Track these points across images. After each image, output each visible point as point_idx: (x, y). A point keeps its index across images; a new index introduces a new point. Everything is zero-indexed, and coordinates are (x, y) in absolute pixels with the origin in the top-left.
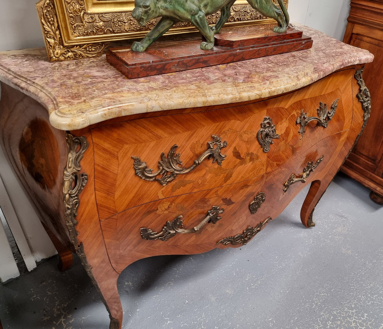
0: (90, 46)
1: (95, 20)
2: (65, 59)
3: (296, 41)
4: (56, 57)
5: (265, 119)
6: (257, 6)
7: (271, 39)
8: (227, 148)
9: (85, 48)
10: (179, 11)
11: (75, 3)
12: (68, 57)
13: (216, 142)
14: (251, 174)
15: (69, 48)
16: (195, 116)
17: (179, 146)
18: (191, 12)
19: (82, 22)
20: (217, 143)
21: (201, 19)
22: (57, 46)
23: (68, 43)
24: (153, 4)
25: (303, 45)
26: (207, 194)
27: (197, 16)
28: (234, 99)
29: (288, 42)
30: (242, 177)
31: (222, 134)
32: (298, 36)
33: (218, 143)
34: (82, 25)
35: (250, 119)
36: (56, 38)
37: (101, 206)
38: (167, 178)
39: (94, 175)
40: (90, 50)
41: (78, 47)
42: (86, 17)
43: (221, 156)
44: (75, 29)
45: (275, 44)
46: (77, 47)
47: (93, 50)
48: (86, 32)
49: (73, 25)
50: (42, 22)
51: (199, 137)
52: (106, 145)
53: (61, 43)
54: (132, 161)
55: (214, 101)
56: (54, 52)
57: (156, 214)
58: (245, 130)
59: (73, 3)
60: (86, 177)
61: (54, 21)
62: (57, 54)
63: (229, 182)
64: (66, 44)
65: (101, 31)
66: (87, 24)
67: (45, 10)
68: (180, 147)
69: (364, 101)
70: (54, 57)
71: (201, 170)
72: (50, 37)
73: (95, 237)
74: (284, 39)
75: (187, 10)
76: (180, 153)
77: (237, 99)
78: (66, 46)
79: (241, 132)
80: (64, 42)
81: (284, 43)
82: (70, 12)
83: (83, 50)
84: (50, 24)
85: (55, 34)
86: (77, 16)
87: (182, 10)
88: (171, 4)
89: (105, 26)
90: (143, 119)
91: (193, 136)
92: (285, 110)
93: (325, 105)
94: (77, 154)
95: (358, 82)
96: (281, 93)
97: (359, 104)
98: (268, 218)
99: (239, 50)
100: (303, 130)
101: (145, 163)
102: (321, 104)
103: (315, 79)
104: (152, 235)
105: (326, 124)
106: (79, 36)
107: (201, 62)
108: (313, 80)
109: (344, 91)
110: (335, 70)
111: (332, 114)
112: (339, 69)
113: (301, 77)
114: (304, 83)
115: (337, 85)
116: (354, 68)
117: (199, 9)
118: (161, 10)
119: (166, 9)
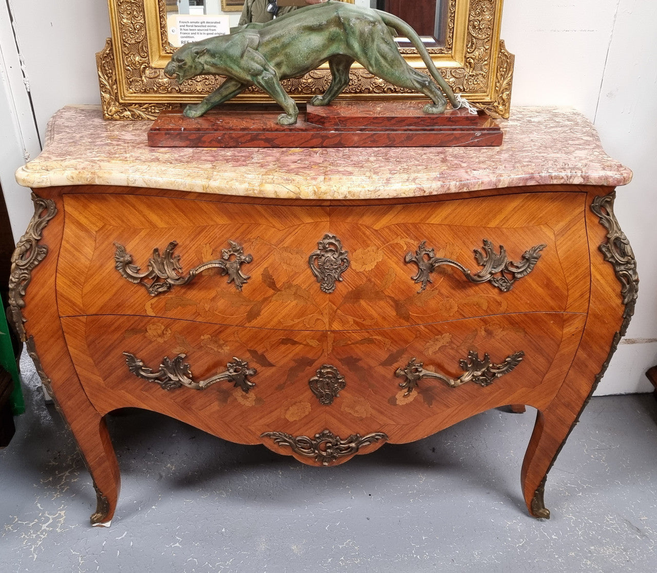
0: (154, 106)
1: (159, 76)
2: (121, 118)
3: (462, 130)
4: (109, 115)
5: (327, 237)
6: (373, 69)
7: (404, 121)
8: (252, 266)
9: (147, 109)
10: (232, 68)
11: (134, 55)
12: (124, 116)
13: (234, 252)
14: (296, 321)
15: (126, 106)
16: (204, 205)
17: (180, 244)
18: (250, 71)
19: (141, 77)
20: (236, 254)
21: (266, 82)
22: (113, 103)
23: (125, 100)
24: (190, 58)
25: (477, 137)
26: (221, 332)
27: (260, 78)
28: (250, 190)
29: (441, 130)
30: (279, 322)
31: (245, 242)
32: (468, 122)
33: (238, 254)
34: (140, 80)
35: (296, 231)
36: (112, 93)
37: (62, 295)
38: (158, 287)
39: (58, 252)
40: (153, 111)
41: (137, 106)
42: (147, 72)
43: (241, 277)
44: (131, 84)
45: (411, 130)
46: (135, 105)
47: (158, 111)
48: (143, 88)
49: (129, 79)
50: (99, 75)
51: (209, 238)
52: (83, 220)
53: (117, 100)
54: (114, 249)
55: (218, 188)
56: (107, 108)
57: (145, 337)
58: (285, 245)
59: (131, 54)
60: (44, 250)
61: (112, 73)
62: (111, 112)
63: (254, 323)
64: (121, 101)
65: (163, 90)
66: (147, 79)
67: (103, 60)
68: (181, 246)
69: (617, 261)
70: (107, 115)
71: (210, 289)
72: (106, 91)
73: (52, 336)
74: (434, 124)
75: (243, 69)
76: (181, 255)
77: (256, 192)
78: (122, 103)
79: (279, 246)
80: (120, 98)
81: (433, 130)
82: (126, 64)
83: (144, 110)
84: (107, 76)
85: (112, 88)
86: (135, 69)
87: (235, 68)
88: (221, 60)
89: (170, 84)
90: (132, 195)
91: (201, 235)
92: (375, 233)
93: (501, 247)
94: (40, 220)
95: (601, 222)
96: (340, 197)
97: (605, 265)
98: (376, 432)
99: (336, 130)
100: (425, 278)
101: (130, 256)
102: (485, 242)
103: (432, 190)
104: (143, 371)
105: (504, 284)
106: (135, 93)
107: (262, 139)
108: (425, 192)
109: (563, 233)
110: (506, 186)
111: (525, 270)
112: (521, 185)
113: (397, 181)
114: (396, 190)
115: (541, 217)
116: (587, 193)
117: (262, 68)
118: (206, 66)
119: (214, 65)
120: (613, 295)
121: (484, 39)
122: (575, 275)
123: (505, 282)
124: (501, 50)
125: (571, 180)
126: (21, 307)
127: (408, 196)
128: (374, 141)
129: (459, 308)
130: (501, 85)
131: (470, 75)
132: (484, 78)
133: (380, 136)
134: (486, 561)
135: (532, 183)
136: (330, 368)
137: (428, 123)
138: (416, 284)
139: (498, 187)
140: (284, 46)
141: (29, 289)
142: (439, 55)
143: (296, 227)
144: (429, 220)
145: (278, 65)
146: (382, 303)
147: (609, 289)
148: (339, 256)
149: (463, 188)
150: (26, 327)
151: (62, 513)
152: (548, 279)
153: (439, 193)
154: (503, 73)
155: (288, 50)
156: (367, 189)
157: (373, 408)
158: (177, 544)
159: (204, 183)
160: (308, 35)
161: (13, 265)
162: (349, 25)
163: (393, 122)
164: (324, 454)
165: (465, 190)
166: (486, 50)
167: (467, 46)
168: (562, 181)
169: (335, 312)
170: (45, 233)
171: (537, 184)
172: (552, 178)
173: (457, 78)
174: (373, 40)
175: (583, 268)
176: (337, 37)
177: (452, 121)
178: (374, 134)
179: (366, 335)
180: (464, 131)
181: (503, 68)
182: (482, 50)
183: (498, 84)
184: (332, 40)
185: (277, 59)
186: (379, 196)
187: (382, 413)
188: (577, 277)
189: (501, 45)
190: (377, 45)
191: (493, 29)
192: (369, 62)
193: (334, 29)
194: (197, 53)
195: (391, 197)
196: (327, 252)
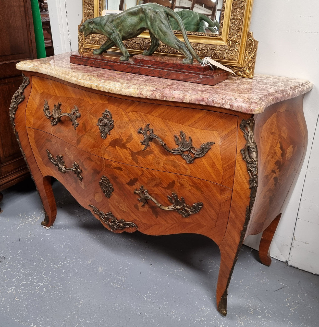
3: (194, 73)
5: (106, 111)
7: (168, 65)
8: (80, 119)
13: (75, 111)
14: (92, 149)
17: (62, 104)
18: (107, 32)
24: (87, 25)
26: (70, 148)
27: (111, 36)
29: (184, 72)
30: (86, 148)
32: (198, 70)
37: (27, 118)
38: (54, 122)
39: (28, 99)
41: (89, 50)
43: (76, 123)
44: (86, 39)
48: (90, 42)
50: (78, 35)
51: (70, 103)
53: (83, 46)
57: (51, 144)
58: (92, 112)
60: (23, 97)
61: (82, 34)
62: (80, 51)
63: (79, 146)
65: (97, 43)
66: (92, 38)
69: (247, 161)
72: (80, 42)
74: (182, 69)
75: (105, 31)
78: (84, 48)
79: (89, 112)
81: (180, 71)
87: (103, 31)
91: (68, 102)
92: (126, 114)
93: (190, 138)
94: (24, 85)
95: (244, 135)
96: (106, 91)
97: (243, 162)
98: (132, 222)
99: (138, 65)
100: (147, 143)
101: (48, 106)
102: (181, 132)
103: (147, 96)
104: (53, 160)
105: (189, 159)
106: (87, 43)
107: (108, 65)
108: (143, 96)
109: (225, 138)
110: (188, 102)
111: (201, 154)
112: (197, 103)
113: (133, 88)
114: (129, 92)
115: (214, 126)
116: (238, 116)
117: (112, 32)
118: (94, 29)
119: (97, 29)
120: (245, 181)
121: (237, 30)
122: (227, 165)
123: (189, 158)
124: (249, 37)
125: (224, 106)
126: (14, 119)
127: (135, 96)
128: (153, 73)
129: (163, 165)
130: (248, 58)
131: (229, 50)
132: (236, 52)
133: (156, 71)
134: (175, 317)
135: (203, 103)
136: (105, 178)
137: (179, 68)
138: (142, 146)
139: (183, 102)
140: (122, 22)
141: (17, 112)
142: (215, 37)
143: (96, 104)
144: (152, 113)
145: (120, 31)
146: (125, 150)
147: (243, 177)
148: (109, 122)
149: (163, 98)
150: (16, 128)
151: (39, 218)
152: (214, 163)
153: (151, 98)
154: (250, 51)
155: (123, 24)
156: (117, 88)
157: (128, 207)
158: (62, 246)
159: (64, 76)
160: (131, 17)
161: (12, 100)
162: (146, 12)
163: (163, 65)
164: (110, 224)
165: (164, 99)
166: (238, 36)
167: (229, 33)
168: (219, 106)
169: (106, 149)
170: (25, 90)
171: (206, 104)
172: (214, 102)
173: (222, 51)
174: (156, 21)
175: (232, 161)
176: (142, 19)
177: (190, 68)
178: (153, 69)
179: (119, 166)
180: (195, 74)
181: (250, 49)
182: (235, 36)
183: (246, 58)
184: (141, 20)
185: (120, 28)
186: (122, 93)
187: (133, 212)
188: (228, 165)
189: (249, 34)
190: (158, 24)
191: (242, 25)
192: (155, 32)
193: (141, 15)
194: (89, 22)
195: (127, 95)
196: (105, 118)
